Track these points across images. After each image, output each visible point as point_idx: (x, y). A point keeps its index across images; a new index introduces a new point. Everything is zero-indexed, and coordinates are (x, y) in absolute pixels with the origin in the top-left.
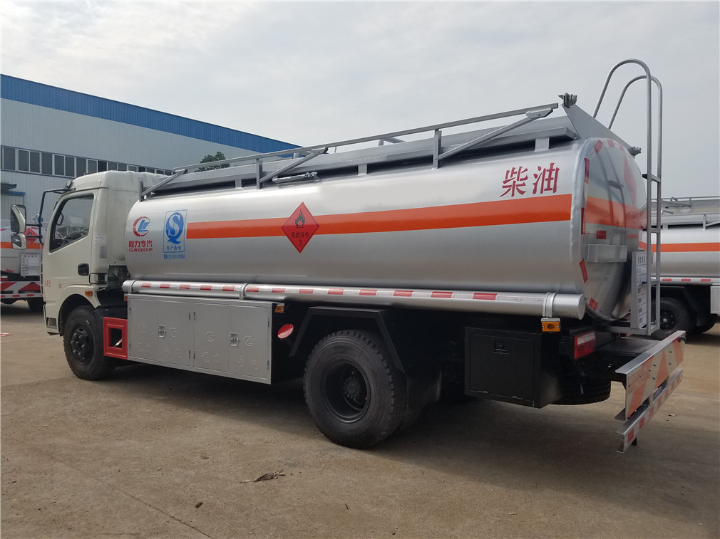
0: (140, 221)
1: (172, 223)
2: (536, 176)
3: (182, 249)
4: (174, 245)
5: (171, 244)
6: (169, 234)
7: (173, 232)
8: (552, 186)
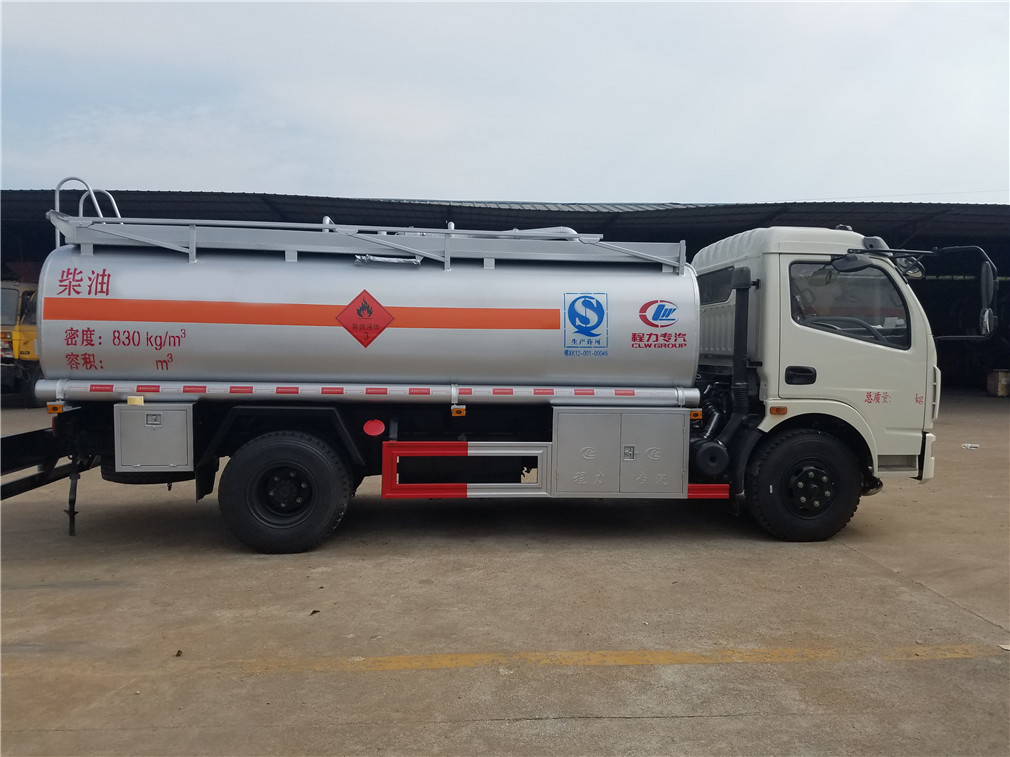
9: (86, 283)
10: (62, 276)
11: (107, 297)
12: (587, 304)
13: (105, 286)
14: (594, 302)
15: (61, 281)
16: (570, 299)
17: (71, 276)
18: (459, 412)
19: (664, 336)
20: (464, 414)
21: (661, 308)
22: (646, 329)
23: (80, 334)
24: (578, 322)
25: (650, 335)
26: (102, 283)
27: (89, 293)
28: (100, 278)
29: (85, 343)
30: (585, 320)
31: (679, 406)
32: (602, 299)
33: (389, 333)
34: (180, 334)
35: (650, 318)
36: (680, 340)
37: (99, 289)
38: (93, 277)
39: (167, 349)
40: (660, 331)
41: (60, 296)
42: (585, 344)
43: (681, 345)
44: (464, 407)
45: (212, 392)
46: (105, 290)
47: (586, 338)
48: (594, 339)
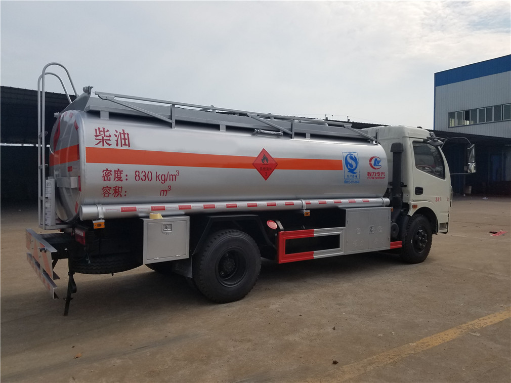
9: (113, 139)
10: (96, 133)
11: (129, 149)
12: (351, 158)
13: (127, 141)
14: (353, 156)
15: (96, 136)
16: (345, 155)
17: (102, 133)
18: (307, 213)
19: (378, 173)
20: (309, 215)
21: (376, 160)
22: (372, 170)
23: (113, 173)
24: (349, 167)
25: (373, 173)
26: (125, 139)
27: (117, 145)
28: (122, 135)
29: (117, 179)
30: (351, 166)
31: (383, 206)
32: (355, 155)
33: (276, 172)
34: (176, 173)
35: (373, 165)
36: (383, 176)
37: (123, 143)
38: (118, 134)
39: (168, 183)
40: (376, 171)
41: (97, 146)
42: (351, 178)
43: (383, 178)
44: (309, 211)
45: (195, 208)
46: (127, 143)
47: (352, 174)
48: (355, 175)
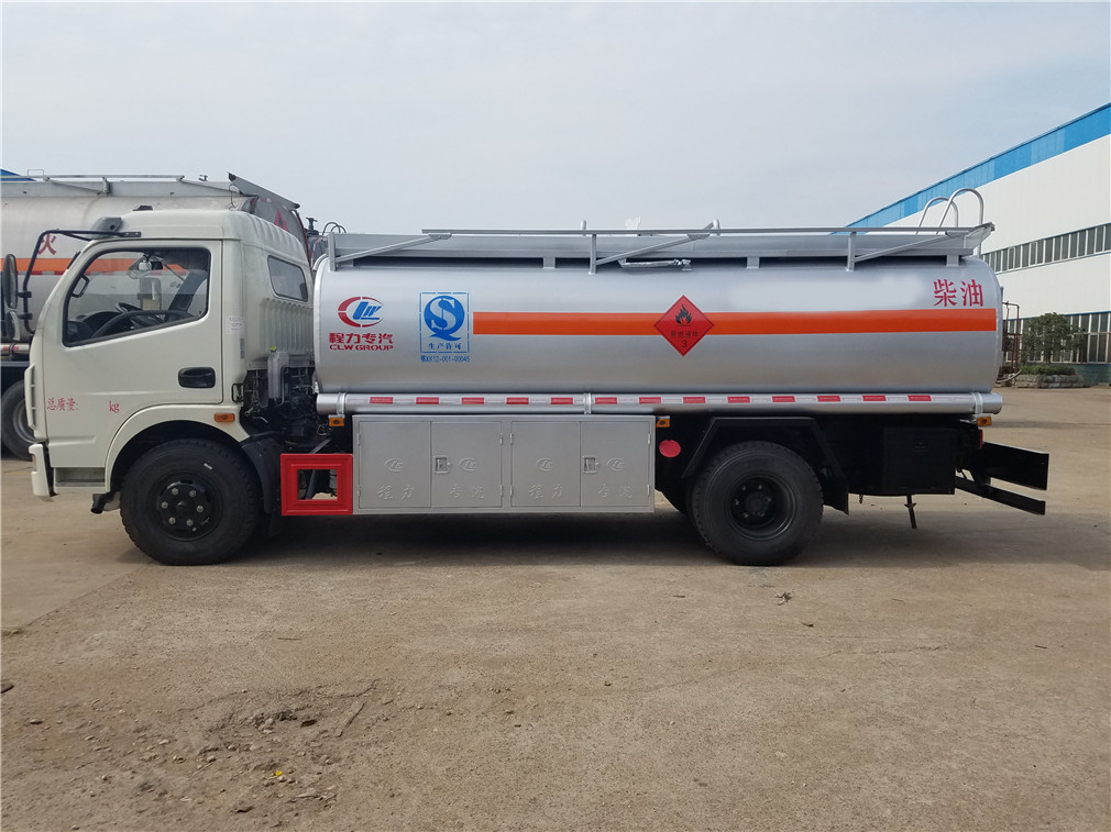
0: (357, 303)
1: (436, 310)
2: (963, 290)
3: (462, 349)
4: (445, 342)
5: (439, 340)
6: (434, 325)
7: (442, 322)
8: (979, 300)
